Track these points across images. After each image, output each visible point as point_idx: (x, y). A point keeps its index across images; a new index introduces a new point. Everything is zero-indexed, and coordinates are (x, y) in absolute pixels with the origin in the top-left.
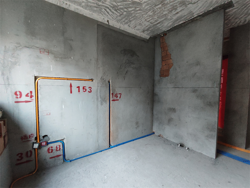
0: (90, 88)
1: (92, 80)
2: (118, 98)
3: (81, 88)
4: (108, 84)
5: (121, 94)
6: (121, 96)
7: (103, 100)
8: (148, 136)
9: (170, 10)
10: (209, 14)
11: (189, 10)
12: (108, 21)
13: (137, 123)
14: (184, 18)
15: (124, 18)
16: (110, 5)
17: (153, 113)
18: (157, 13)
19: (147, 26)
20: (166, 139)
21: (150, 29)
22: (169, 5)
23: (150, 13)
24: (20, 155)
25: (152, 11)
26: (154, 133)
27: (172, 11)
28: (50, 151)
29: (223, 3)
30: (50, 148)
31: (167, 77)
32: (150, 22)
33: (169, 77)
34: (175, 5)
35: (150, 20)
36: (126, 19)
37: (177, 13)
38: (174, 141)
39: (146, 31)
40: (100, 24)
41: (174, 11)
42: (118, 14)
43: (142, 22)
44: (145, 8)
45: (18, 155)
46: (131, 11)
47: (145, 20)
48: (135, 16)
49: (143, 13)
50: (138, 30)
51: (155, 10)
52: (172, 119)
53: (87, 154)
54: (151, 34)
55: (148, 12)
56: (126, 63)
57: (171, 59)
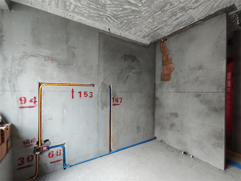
0: (91, 93)
1: (93, 85)
2: (119, 103)
3: (83, 94)
4: (109, 89)
5: (122, 98)
6: (122, 100)
7: (104, 105)
8: (149, 140)
9: (170, 16)
10: (211, 18)
11: (189, 15)
12: (109, 29)
13: (138, 128)
14: (184, 23)
15: (124, 26)
16: (110, 15)
17: (154, 118)
18: (156, 19)
19: (148, 32)
20: (169, 145)
21: (151, 35)
22: (168, 12)
23: (150, 20)
24: (21, 160)
25: (152, 17)
26: (155, 138)
27: (171, 17)
28: (51, 156)
29: (224, 7)
30: (51, 153)
31: (168, 81)
32: (150, 28)
33: (171, 81)
34: (175, 11)
35: (150, 27)
36: (127, 27)
37: (177, 19)
38: (177, 148)
39: (146, 37)
40: (102, 32)
41: (174, 16)
42: (119, 22)
43: (142, 28)
44: (144, 16)
45: (19, 159)
46: (131, 19)
47: (145, 26)
48: (135, 23)
49: (143, 20)
50: (139, 36)
51: (155, 16)
52: (175, 124)
53: (88, 159)
54: (152, 40)
55: (148, 19)
56: (126, 68)
57: (172, 63)
